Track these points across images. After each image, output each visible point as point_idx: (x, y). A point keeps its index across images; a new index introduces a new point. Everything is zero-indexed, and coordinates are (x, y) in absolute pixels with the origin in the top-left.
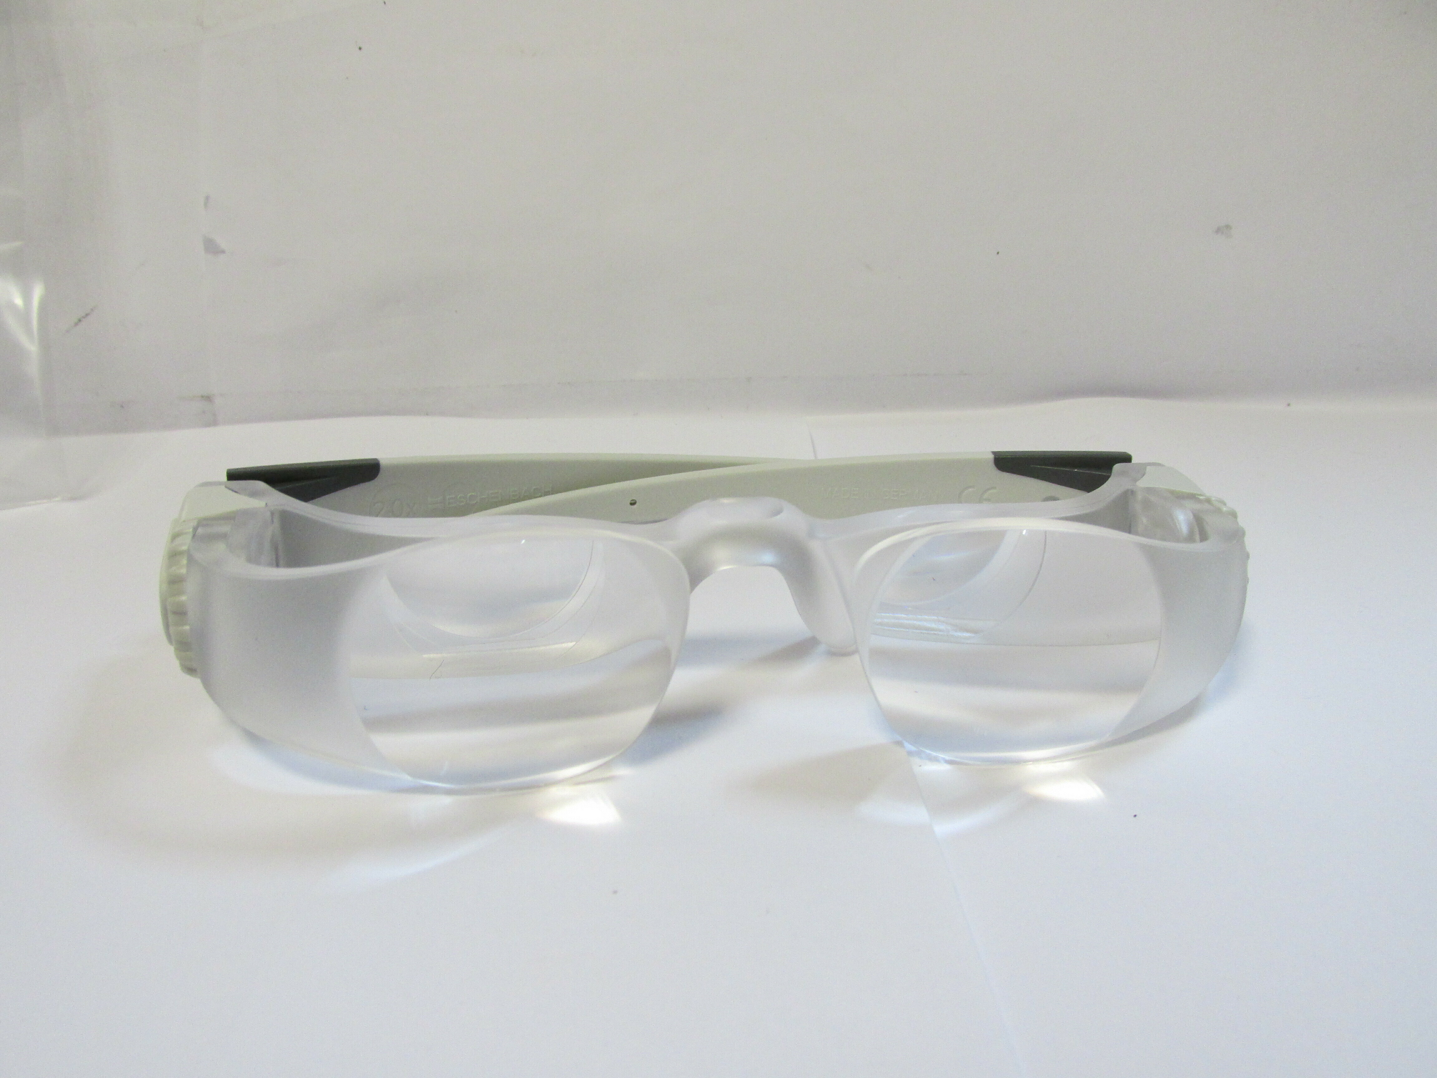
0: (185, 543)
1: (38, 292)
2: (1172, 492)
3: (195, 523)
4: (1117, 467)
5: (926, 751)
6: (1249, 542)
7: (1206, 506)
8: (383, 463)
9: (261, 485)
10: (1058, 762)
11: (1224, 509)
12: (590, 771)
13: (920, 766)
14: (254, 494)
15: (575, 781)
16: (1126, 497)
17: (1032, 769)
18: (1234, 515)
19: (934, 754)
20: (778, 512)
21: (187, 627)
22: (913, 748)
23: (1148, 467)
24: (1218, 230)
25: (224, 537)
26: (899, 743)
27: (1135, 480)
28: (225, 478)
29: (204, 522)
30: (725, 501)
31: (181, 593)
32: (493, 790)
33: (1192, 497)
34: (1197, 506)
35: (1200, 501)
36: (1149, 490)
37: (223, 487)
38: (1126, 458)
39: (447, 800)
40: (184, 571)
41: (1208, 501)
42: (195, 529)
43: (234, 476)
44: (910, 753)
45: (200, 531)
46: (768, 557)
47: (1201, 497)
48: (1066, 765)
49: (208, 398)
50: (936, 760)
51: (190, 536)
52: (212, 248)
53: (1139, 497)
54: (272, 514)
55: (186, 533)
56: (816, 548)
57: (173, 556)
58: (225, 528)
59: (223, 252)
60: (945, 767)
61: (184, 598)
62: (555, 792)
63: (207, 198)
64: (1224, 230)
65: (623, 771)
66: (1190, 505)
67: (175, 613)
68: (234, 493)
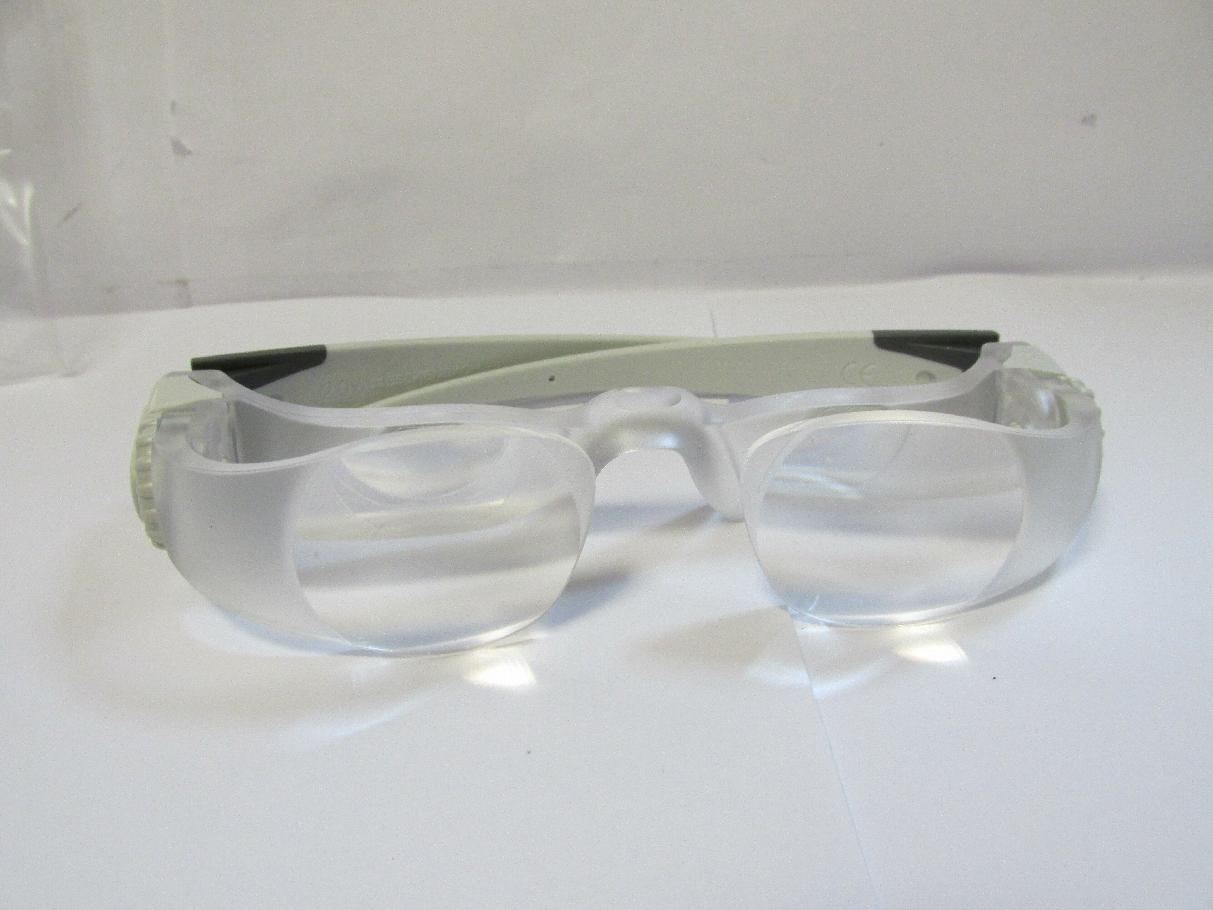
0: (150, 436)
1: (28, 192)
2: (1035, 373)
3: (159, 415)
4: (986, 347)
5: (808, 615)
6: (1105, 421)
7: (1066, 387)
8: (329, 349)
9: (220, 375)
10: (926, 624)
11: (1083, 390)
12: (511, 635)
13: (803, 628)
14: (214, 385)
15: (498, 644)
16: (993, 378)
17: (902, 631)
18: (1091, 396)
19: (815, 617)
20: (677, 401)
21: (154, 510)
22: (795, 612)
23: (1014, 348)
24: (1084, 121)
25: (184, 428)
26: (784, 608)
27: (1002, 361)
28: (189, 368)
29: (168, 413)
30: (630, 390)
31: (147, 480)
32: (424, 653)
33: (1054, 377)
34: (1058, 387)
35: (1060, 382)
36: (1016, 372)
37: (186, 378)
38: (993, 337)
39: (384, 663)
40: (149, 460)
41: (1068, 382)
42: (160, 421)
43: (199, 365)
44: (793, 616)
45: (165, 422)
46: (668, 441)
47: (1062, 378)
48: (933, 628)
49: (183, 283)
50: (817, 623)
51: (156, 427)
52: (179, 149)
53: (1006, 376)
54: (228, 404)
55: (152, 425)
56: (712, 432)
57: (141, 446)
58: (186, 420)
59: (190, 153)
60: (824, 630)
61: (150, 485)
62: (479, 655)
63: (174, 105)
64: (1089, 120)
65: (539, 635)
66: (1052, 386)
67: (143, 498)
68: (196, 384)
